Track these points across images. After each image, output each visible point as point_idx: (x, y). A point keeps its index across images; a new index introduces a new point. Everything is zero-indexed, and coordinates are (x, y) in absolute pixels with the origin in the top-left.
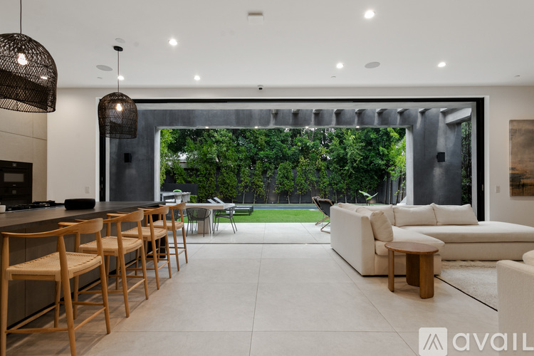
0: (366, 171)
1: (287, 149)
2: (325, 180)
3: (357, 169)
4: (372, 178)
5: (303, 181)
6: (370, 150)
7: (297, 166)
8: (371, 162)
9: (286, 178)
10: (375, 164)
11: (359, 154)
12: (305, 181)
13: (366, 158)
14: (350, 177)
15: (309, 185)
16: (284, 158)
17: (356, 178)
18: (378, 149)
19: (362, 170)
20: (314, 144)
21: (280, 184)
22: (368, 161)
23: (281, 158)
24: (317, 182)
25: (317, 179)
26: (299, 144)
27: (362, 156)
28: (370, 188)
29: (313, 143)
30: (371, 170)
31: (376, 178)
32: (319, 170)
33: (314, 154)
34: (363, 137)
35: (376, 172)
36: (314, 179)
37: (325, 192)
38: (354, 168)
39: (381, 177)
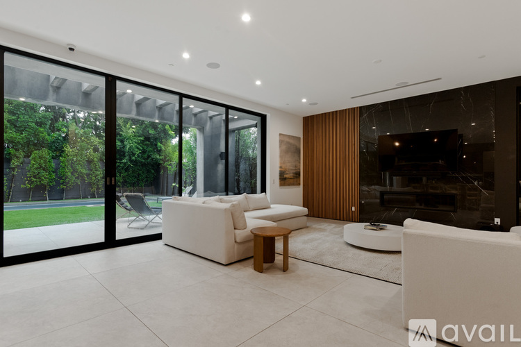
0: (143, 165)
1: (45, 133)
2: (98, 173)
3: (135, 163)
4: (148, 171)
5: (69, 174)
6: (147, 145)
7: (61, 155)
8: (149, 156)
9: (44, 169)
10: (152, 159)
11: (138, 148)
12: (72, 174)
13: (144, 152)
14: (127, 170)
15: (77, 178)
16: (40, 144)
17: (133, 171)
18: (156, 145)
19: (139, 164)
20: (85, 133)
21: (35, 177)
22: (146, 156)
23: (35, 145)
24: (88, 175)
25: (88, 172)
26: (65, 130)
27: (140, 150)
28: (147, 181)
29: (83, 131)
30: (148, 164)
31: (153, 171)
32: (90, 162)
33: (84, 144)
34: (141, 132)
35: (153, 166)
36: (84, 171)
37: (98, 185)
38: (131, 161)
39: (158, 170)
